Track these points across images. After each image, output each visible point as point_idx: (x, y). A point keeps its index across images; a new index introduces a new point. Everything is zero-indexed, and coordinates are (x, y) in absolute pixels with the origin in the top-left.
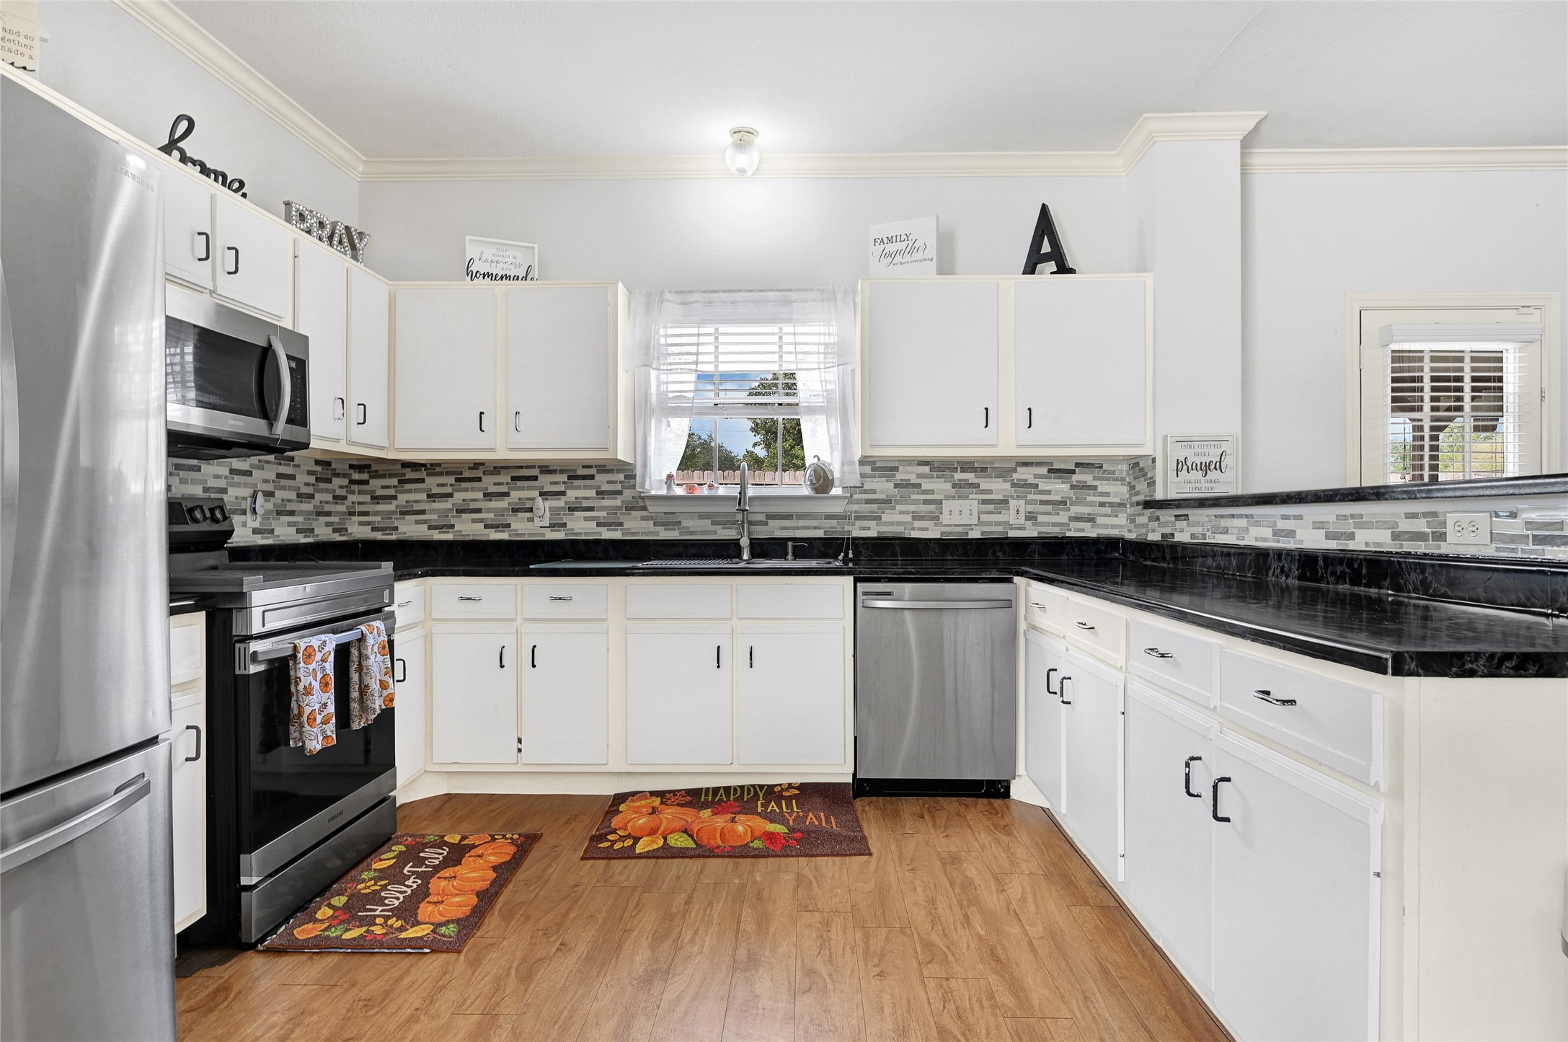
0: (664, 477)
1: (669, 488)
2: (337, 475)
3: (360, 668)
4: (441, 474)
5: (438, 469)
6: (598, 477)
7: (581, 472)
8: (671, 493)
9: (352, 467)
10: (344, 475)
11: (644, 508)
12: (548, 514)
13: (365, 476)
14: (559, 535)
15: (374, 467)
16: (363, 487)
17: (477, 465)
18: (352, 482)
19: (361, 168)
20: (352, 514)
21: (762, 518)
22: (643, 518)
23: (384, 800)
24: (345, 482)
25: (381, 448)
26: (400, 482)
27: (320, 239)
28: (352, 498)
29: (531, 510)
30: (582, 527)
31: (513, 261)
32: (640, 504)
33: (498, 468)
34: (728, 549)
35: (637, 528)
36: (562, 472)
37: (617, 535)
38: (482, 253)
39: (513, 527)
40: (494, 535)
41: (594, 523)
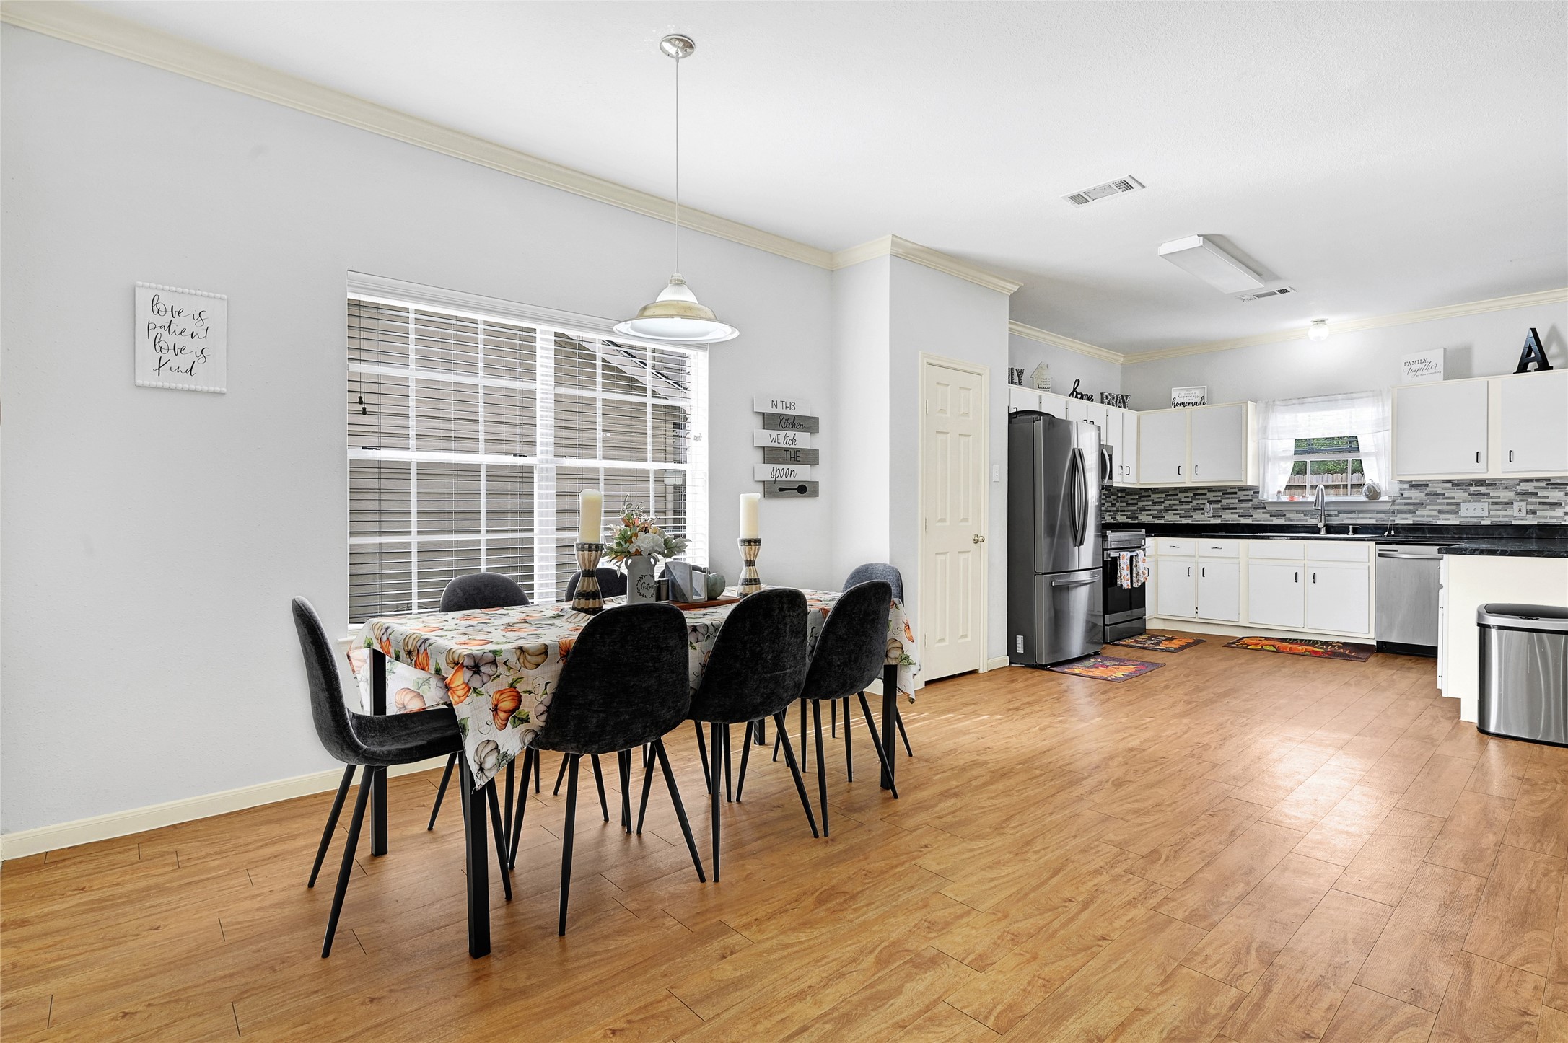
0: (1276, 493)
1: (1279, 498)
2: (1113, 495)
3: (1136, 566)
4: (1158, 493)
5: (1157, 491)
6: (1238, 493)
7: (1229, 491)
8: (1280, 501)
9: (1118, 491)
10: (1116, 495)
11: (1265, 508)
12: (1212, 511)
13: (1124, 495)
14: (1218, 521)
15: (1127, 491)
16: (1122, 499)
17: (1176, 489)
18: (1118, 497)
19: (1122, 360)
20: (1118, 511)
21: (1336, 513)
22: (1264, 513)
23: (1140, 618)
24: (1115, 497)
25: (1134, 483)
26: (1139, 497)
27: (1113, 405)
28: (1118, 504)
29: (1203, 509)
30: (1229, 517)
31: (1195, 395)
32: (1262, 506)
33: (1186, 490)
34: (1313, 529)
35: (1260, 518)
36: (1219, 491)
37: (1249, 521)
38: (1178, 394)
39: (1194, 517)
40: (1184, 521)
41: (1237, 515)
